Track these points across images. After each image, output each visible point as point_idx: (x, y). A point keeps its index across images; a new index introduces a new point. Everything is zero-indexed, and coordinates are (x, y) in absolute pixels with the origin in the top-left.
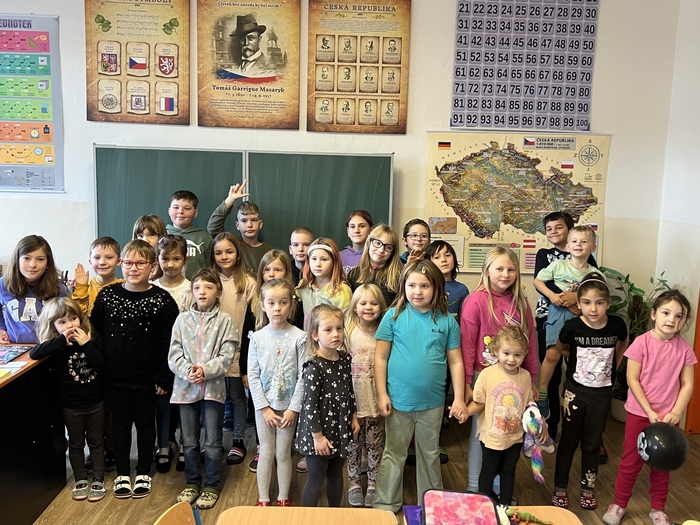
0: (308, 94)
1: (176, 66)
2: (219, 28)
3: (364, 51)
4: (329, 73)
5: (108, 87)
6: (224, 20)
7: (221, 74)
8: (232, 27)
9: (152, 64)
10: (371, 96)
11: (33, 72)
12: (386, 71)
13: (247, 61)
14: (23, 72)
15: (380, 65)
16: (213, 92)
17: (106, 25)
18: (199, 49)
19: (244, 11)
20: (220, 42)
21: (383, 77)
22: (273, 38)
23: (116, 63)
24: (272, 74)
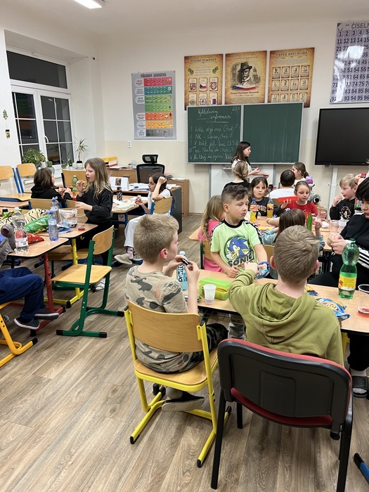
0: (269, 93)
1: (217, 86)
2: (234, 69)
3: (293, 72)
4: (277, 83)
5: (192, 96)
6: (236, 65)
7: (234, 88)
8: (239, 68)
9: (208, 86)
10: (296, 92)
11: (166, 93)
12: (302, 80)
13: (244, 81)
14: (163, 93)
15: (300, 78)
16: (231, 95)
17: (192, 72)
18: (226, 78)
19: (243, 61)
20: (234, 75)
21: (301, 83)
22: (255, 71)
23: (195, 87)
24: (254, 86)
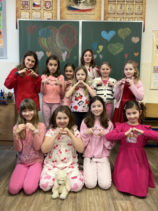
1: (51, 5)
5: (24, 15)
7: (70, 8)
9: (42, 5)
10: (131, 16)
12: (137, 6)
13: (80, 3)
15: (134, 3)
16: (66, 16)
21: (136, 8)
23: (28, 5)
24: (90, 8)
